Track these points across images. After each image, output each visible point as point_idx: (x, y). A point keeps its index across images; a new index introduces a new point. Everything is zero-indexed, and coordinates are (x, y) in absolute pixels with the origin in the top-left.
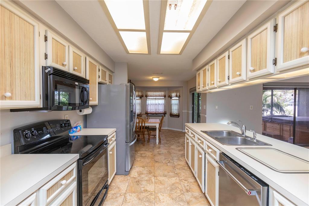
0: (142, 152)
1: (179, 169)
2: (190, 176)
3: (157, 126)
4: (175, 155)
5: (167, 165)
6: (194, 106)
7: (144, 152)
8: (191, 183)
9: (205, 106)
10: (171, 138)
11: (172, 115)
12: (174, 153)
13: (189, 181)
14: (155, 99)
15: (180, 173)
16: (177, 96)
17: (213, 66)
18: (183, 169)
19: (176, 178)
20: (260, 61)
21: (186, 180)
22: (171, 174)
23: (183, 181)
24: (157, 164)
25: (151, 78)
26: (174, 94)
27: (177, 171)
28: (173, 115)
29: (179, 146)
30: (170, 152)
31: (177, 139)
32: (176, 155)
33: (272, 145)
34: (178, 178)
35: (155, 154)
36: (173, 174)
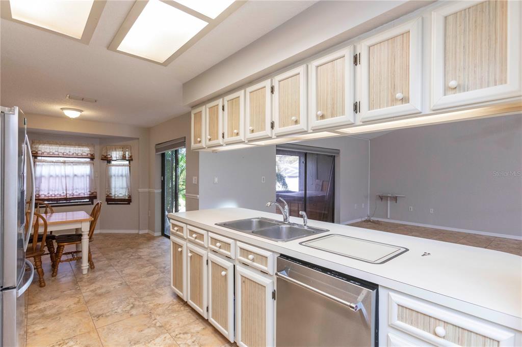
0: (42, 306)
1: (164, 314)
2: (191, 321)
3: (85, 228)
4: (140, 287)
5: (131, 315)
6: (164, 178)
7: (50, 303)
8: (199, 335)
9: (196, 177)
10: (116, 251)
11: (110, 200)
12: (138, 284)
13: (192, 331)
14: (64, 162)
15: (168, 322)
16: (124, 158)
17: (235, 102)
18: (170, 311)
19: (163, 337)
20: (333, 104)
21: (186, 333)
22: (147, 331)
23: (182, 336)
24: (101, 323)
25: (56, 108)
26: (115, 154)
27: (160, 320)
28: (114, 200)
29: (143, 266)
30: (127, 285)
31: (131, 250)
32: (144, 286)
33: (329, 231)
34: (168, 335)
35: (86, 299)
36: (154, 329)
